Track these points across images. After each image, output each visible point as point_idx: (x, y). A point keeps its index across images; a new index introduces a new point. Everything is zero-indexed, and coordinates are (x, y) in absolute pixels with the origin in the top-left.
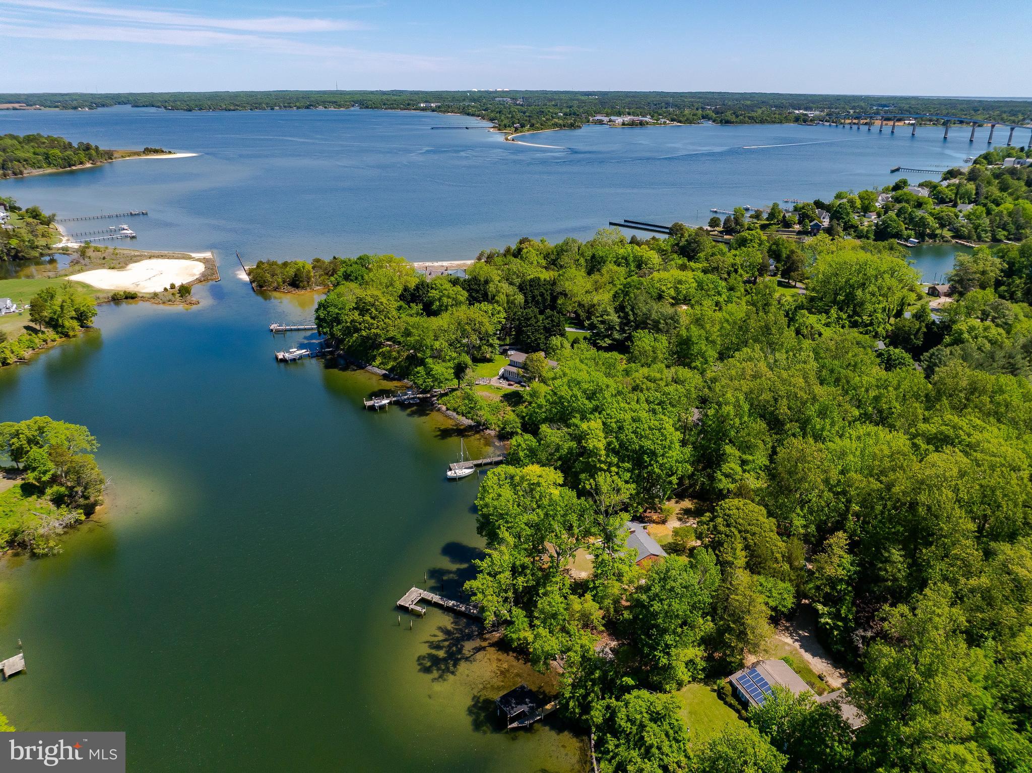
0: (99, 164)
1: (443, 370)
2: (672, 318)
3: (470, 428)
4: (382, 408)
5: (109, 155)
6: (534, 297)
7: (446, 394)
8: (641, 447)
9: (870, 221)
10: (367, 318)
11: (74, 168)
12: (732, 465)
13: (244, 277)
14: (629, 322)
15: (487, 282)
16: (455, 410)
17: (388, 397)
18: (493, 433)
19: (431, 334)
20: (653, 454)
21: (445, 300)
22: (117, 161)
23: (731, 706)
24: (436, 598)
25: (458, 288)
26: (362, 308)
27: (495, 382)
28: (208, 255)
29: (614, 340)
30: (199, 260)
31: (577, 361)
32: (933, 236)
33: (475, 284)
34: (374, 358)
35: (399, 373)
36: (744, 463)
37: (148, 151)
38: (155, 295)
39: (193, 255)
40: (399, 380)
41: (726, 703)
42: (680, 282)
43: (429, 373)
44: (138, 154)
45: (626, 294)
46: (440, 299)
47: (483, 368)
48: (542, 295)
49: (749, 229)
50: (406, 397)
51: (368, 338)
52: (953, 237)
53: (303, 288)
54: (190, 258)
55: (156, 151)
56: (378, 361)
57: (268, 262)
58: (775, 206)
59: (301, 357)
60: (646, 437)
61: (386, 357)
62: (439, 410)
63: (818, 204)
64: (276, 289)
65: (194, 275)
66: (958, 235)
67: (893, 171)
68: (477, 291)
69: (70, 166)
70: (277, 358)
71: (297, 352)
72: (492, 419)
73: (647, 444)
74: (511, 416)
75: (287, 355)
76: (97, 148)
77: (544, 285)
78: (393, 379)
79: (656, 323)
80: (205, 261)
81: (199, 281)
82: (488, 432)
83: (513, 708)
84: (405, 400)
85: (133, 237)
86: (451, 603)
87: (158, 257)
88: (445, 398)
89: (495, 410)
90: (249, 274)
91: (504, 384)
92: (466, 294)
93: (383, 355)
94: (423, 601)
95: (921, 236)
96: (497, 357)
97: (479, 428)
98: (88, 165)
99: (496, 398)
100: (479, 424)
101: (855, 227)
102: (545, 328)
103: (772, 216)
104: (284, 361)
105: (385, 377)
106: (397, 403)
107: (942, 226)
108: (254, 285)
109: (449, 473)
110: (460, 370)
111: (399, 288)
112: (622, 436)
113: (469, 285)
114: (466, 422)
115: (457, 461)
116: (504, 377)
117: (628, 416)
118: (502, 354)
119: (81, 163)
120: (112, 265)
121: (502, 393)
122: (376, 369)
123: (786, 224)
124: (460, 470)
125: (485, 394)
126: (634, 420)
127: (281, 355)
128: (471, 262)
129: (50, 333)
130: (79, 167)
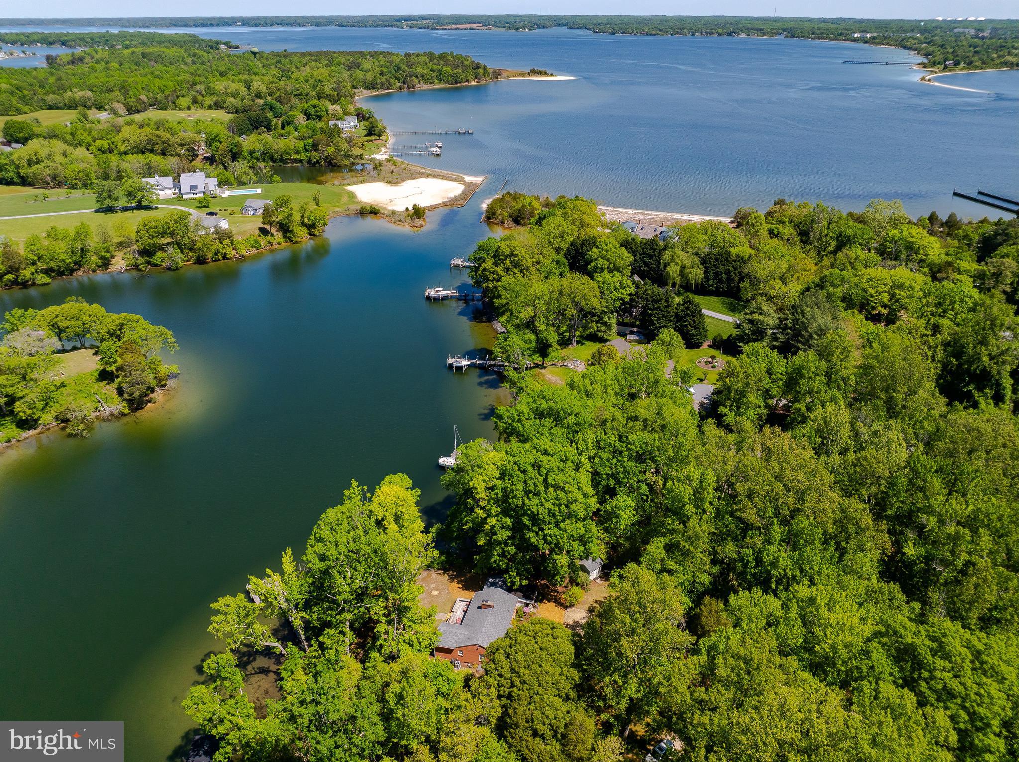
0: (483, 82)
4: (459, 368)
5: (497, 74)
6: (717, 274)
11: (460, 85)
13: (484, 206)
15: (664, 248)
22: (502, 80)
25: (625, 250)
28: (479, 180)
30: (465, 184)
33: (651, 248)
37: (534, 72)
38: (393, 213)
39: (468, 178)
44: (523, 74)
50: (492, 363)
53: (524, 225)
54: (460, 181)
55: (540, 73)
59: (445, 298)
64: (499, 222)
65: (445, 198)
69: (456, 83)
71: (442, 292)
76: (485, 67)
77: (735, 261)
80: (470, 186)
84: (490, 366)
85: (438, 155)
87: (434, 176)
90: (490, 204)
98: (474, 83)
104: (429, 298)
106: (477, 367)
108: (484, 215)
113: (643, 248)
119: (467, 81)
120: (390, 180)
122: (499, 325)
127: (432, 293)
128: (726, 220)
129: (278, 236)
130: (465, 84)
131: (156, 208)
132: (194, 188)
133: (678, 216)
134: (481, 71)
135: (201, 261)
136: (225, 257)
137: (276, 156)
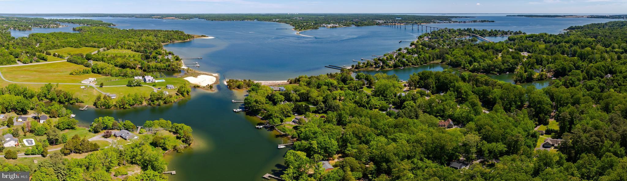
1: (277, 121)
2: (338, 106)
3: (284, 135)
4: (261, 128)
5: (192, 37)
6: (302, 97)
7: (278, 126)
8: (326, 147)
9: (392, 63)
10: (258, 104)
11: (184, 41)
12: (349, 148)
13: (226, 84)
14: (327, 106)
15: (290, 94)
16: (280, 130)
17: (262, 125)
18: (290, 137)
19: (274, 112)
20: (329, 148)
21: (278, 99)
22: (195, 39)
24: (273, 176)
25: (282, 96)
26: (256, 102)
27: (291, 123)
28: (216, 75)
30: (214, 76)
31: (312, 123)
32: (407, 65)
33: (287, 94)
34: (259, 113)
35: (265, 118)
36: (352, 147)
37: (203, 36)
38: (204, 87)
39: (213, 74)
40: (265, 120)
42: (341, 94)
43: (273, 121)
44: (199, 36)
45: (327, 97)
46: (277, 99)
47: (288, 119)
48: (305, 97)
49: (362, 67)
51: (258, 109)
52: (412, 65)
53: (241, 89)
54: (212, 75)
55: (204, 36)
56: (260, 114)
57: (232, 80)
58: (368, 61)
59: (240, 111)
60: (327, 144)
61: (262, 114)
62: (276, 129)
63: (379, 59)
64: (234, 88)
65: (213, 81)
66: (413, 64)
67: (399, 42)
68: (287, 96)
70: (233, 111)
71: (239, 110)
72: (290, 133)
73: (328, 146)
74: (295, 133)
75: (236, 111)
78: (263, 120)
79: (334, 108)
80: (216, 77)
81: (214, 83)
82: (289, 136)
84: (267, 126)
85: (199, 67)
86: (277, 177)
87: (205, 74)
88: (277, 127)
89: (291, 131)
90: (227, 83)
91: (293, 123)
92: (284, 97)
93: (261, 113)
94: (270, 177)
95: (404, 66)
96: (292, 115)
97: (286, 135)
98: (188, 40)
99: (291, 128)
100: (286, 134)
101: (389, 65)
103: (367, 64)
104: (235, 112)
105: (262, 119)
106: (264, 127)
107: (409, 63)
108: (228, 87)
109: (279, 147)
110: (282, 121)
111: (266, 95)
112: (321, 145)
114: (283, 133)
115: (280, 144)
116: (293, 122)
117: (323, 140)
118: (293, 114)
120: (194, 76)
121: (293, 126)
122: (259, 116)
123: (372, 66)
124: (281, 146)
125: (288, 126)
126: (324, 141)
127: (235, 110)
128: (286, 81)
129: (181, 96)
130: (186, 40)
131: (142, 86)
132: (149, 80)
133: (274, 82)
134: (190, 37)
135: (165, 103)
136: (171, 102)
137: (159, 68)
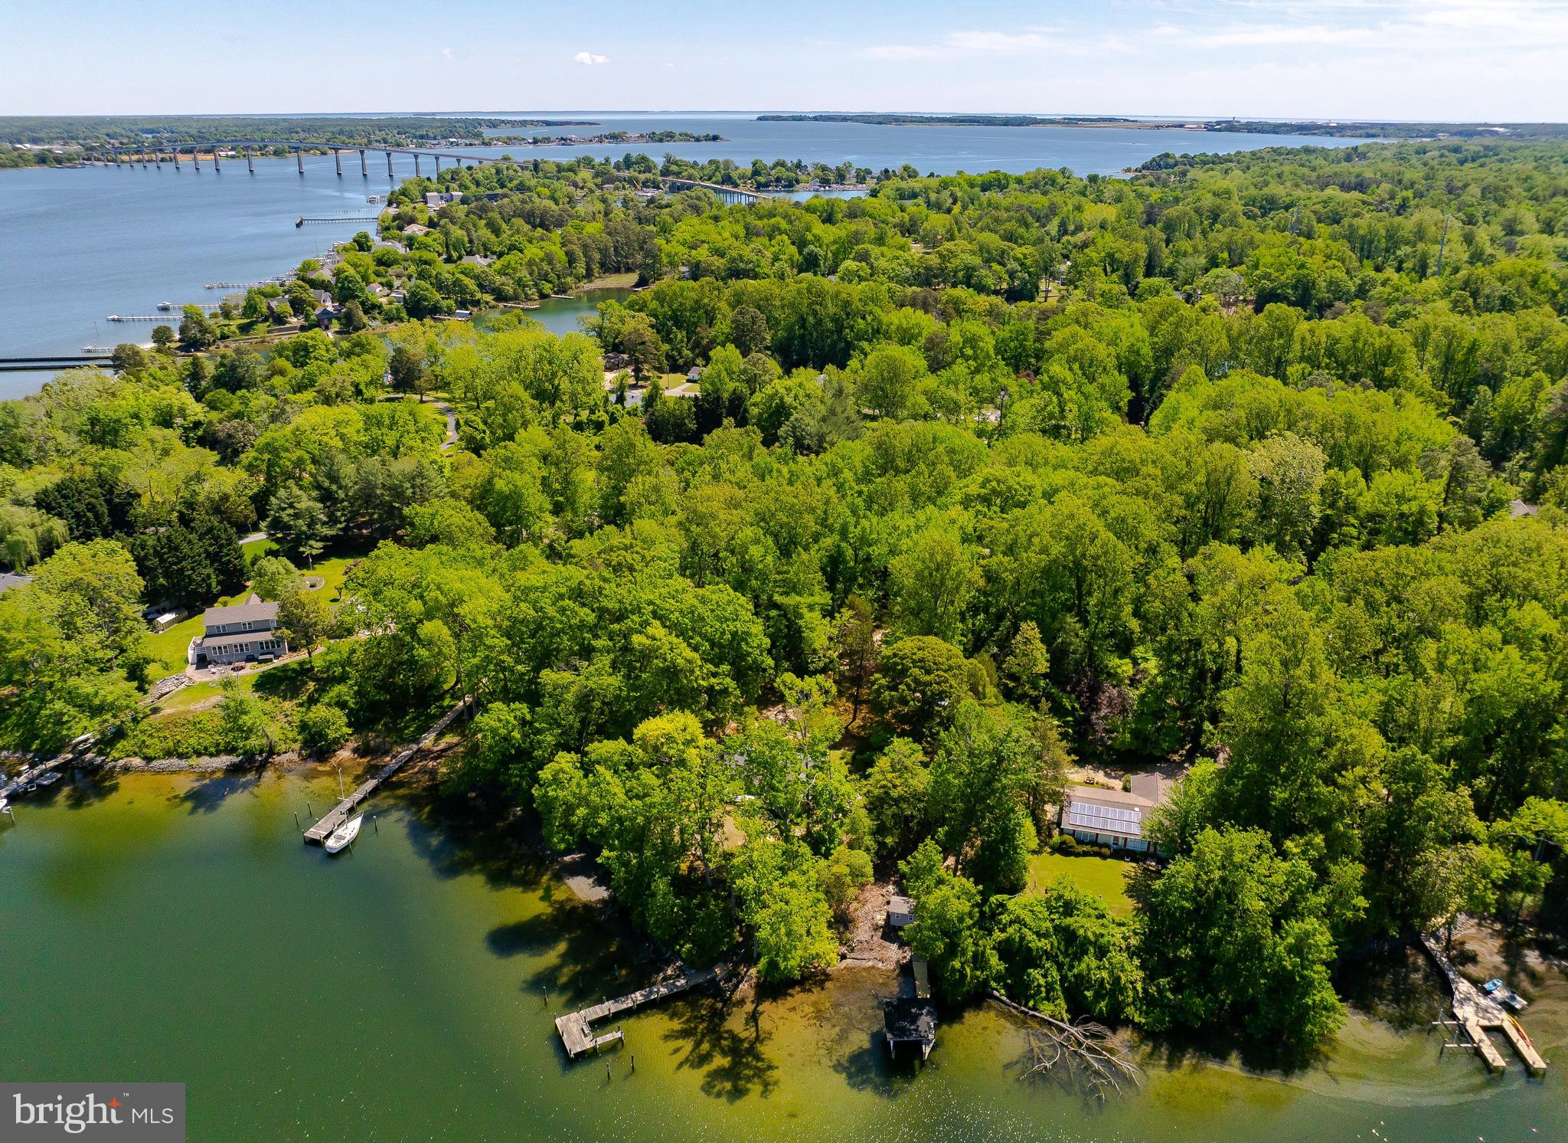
23: (1085, 854)
24: (608, 1007)
27: (198, 676)
29: (324, 539)
32: (476, 303)
41: (1077, 855)
52: (496, 300)
66: (501, 296)
83: (916, 1030)
86: (638, 997)
91: (226, 672)
94: (599, 1025)
95: (462, 305)
102: (208, 555)
103: (251, 309)
107: (481, 288)
114: (217, 762)
116: (208, 662)
121: (245, 686)
123: (278, 318)
